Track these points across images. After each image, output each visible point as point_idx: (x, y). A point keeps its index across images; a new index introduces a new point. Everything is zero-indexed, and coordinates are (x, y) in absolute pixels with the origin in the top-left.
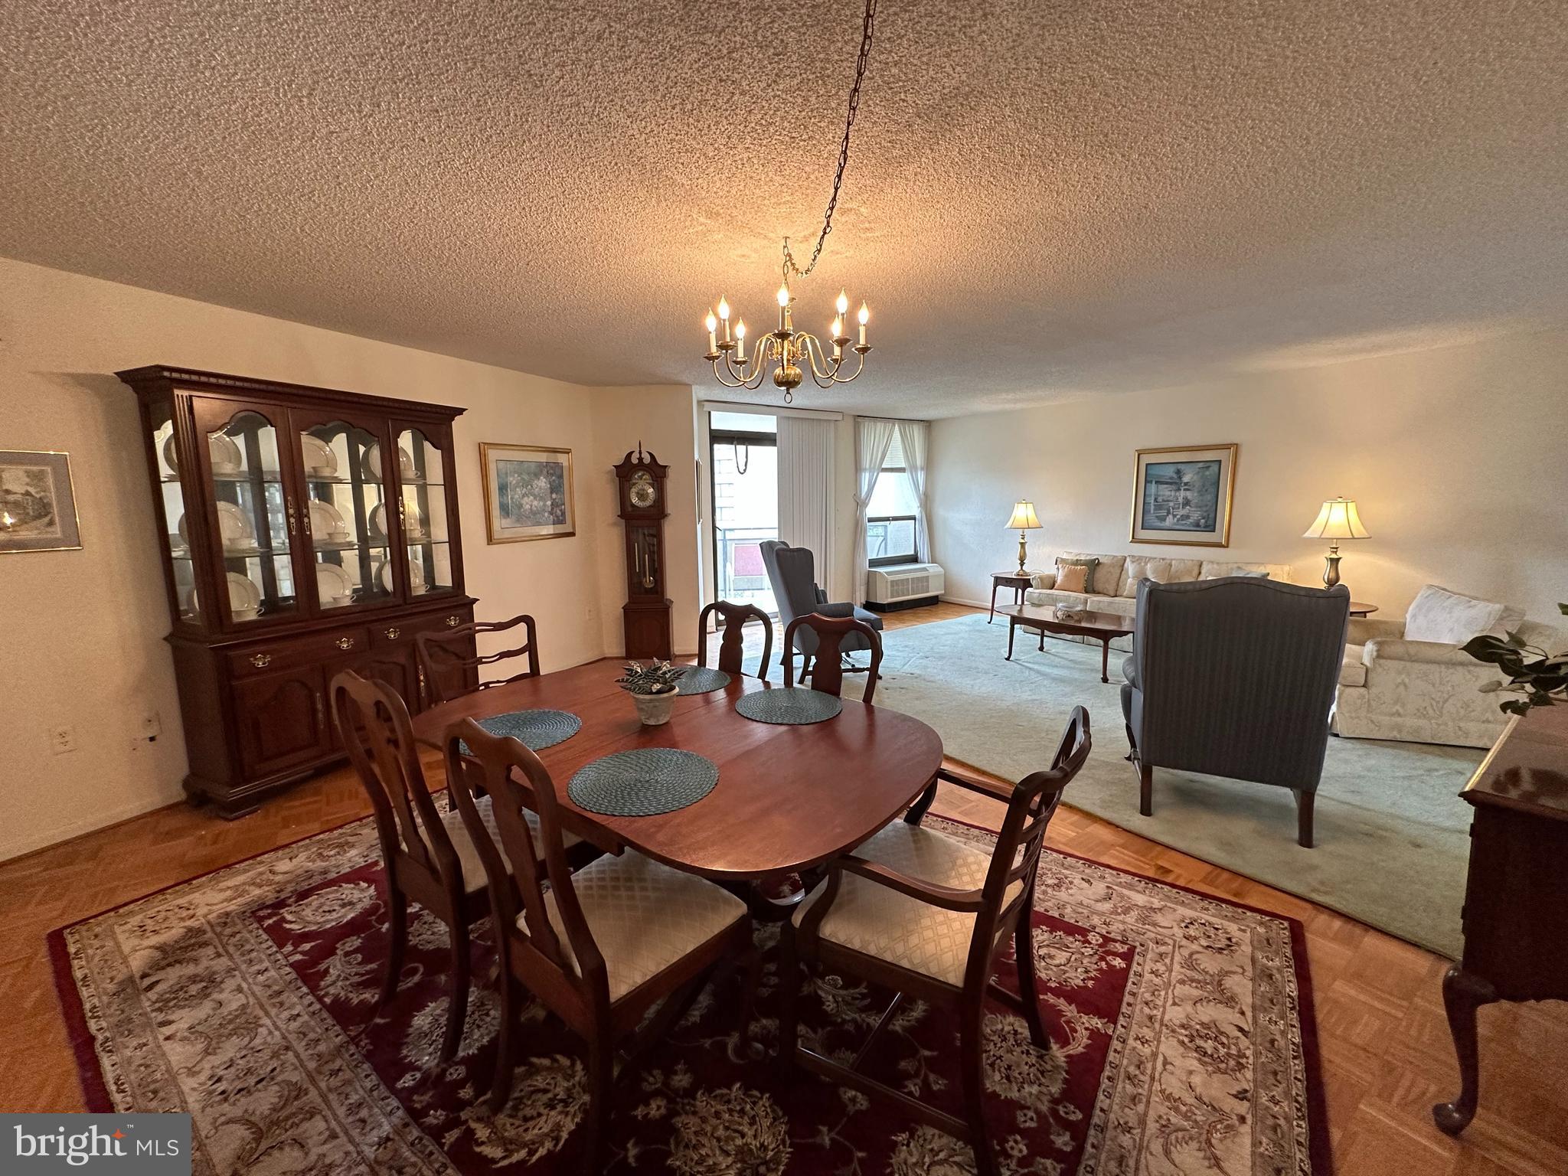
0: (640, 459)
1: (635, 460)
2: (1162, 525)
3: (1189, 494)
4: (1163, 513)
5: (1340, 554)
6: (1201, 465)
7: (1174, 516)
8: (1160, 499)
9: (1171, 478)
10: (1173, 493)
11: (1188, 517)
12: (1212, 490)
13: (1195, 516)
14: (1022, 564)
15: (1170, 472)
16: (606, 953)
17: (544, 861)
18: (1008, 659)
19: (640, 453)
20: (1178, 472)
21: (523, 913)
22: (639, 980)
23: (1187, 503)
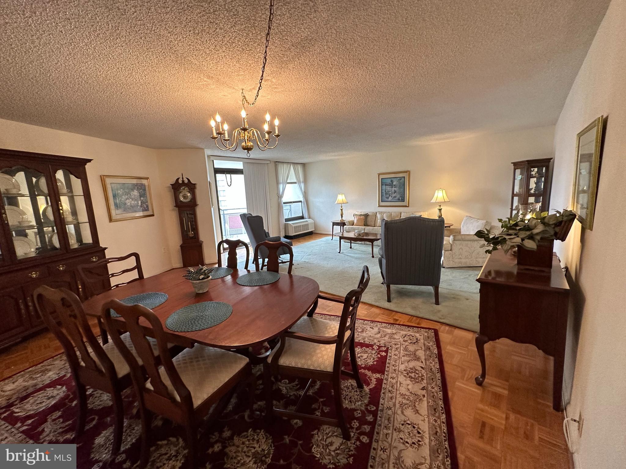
0: (183, 181)
1: (180, 181)
2: (388, 200)
3: (396, 189)
4: (388, 196)
5: (442, 207)
6: (399, 178)
7: (392, 197)
8: (386, 191)
9: (390, 183)
10: (390, 189)
11: (396, 197)
12: (403, 187)
13: (398, 196)
14: (342, 217)
15: (389, 181)
16: (190, 389)
17: (158, 357)
18: (339, 253)
19: (183, 178)
20: (392, 181)
21: (149, 380)
22: (205, 396)
23: (395, 192)
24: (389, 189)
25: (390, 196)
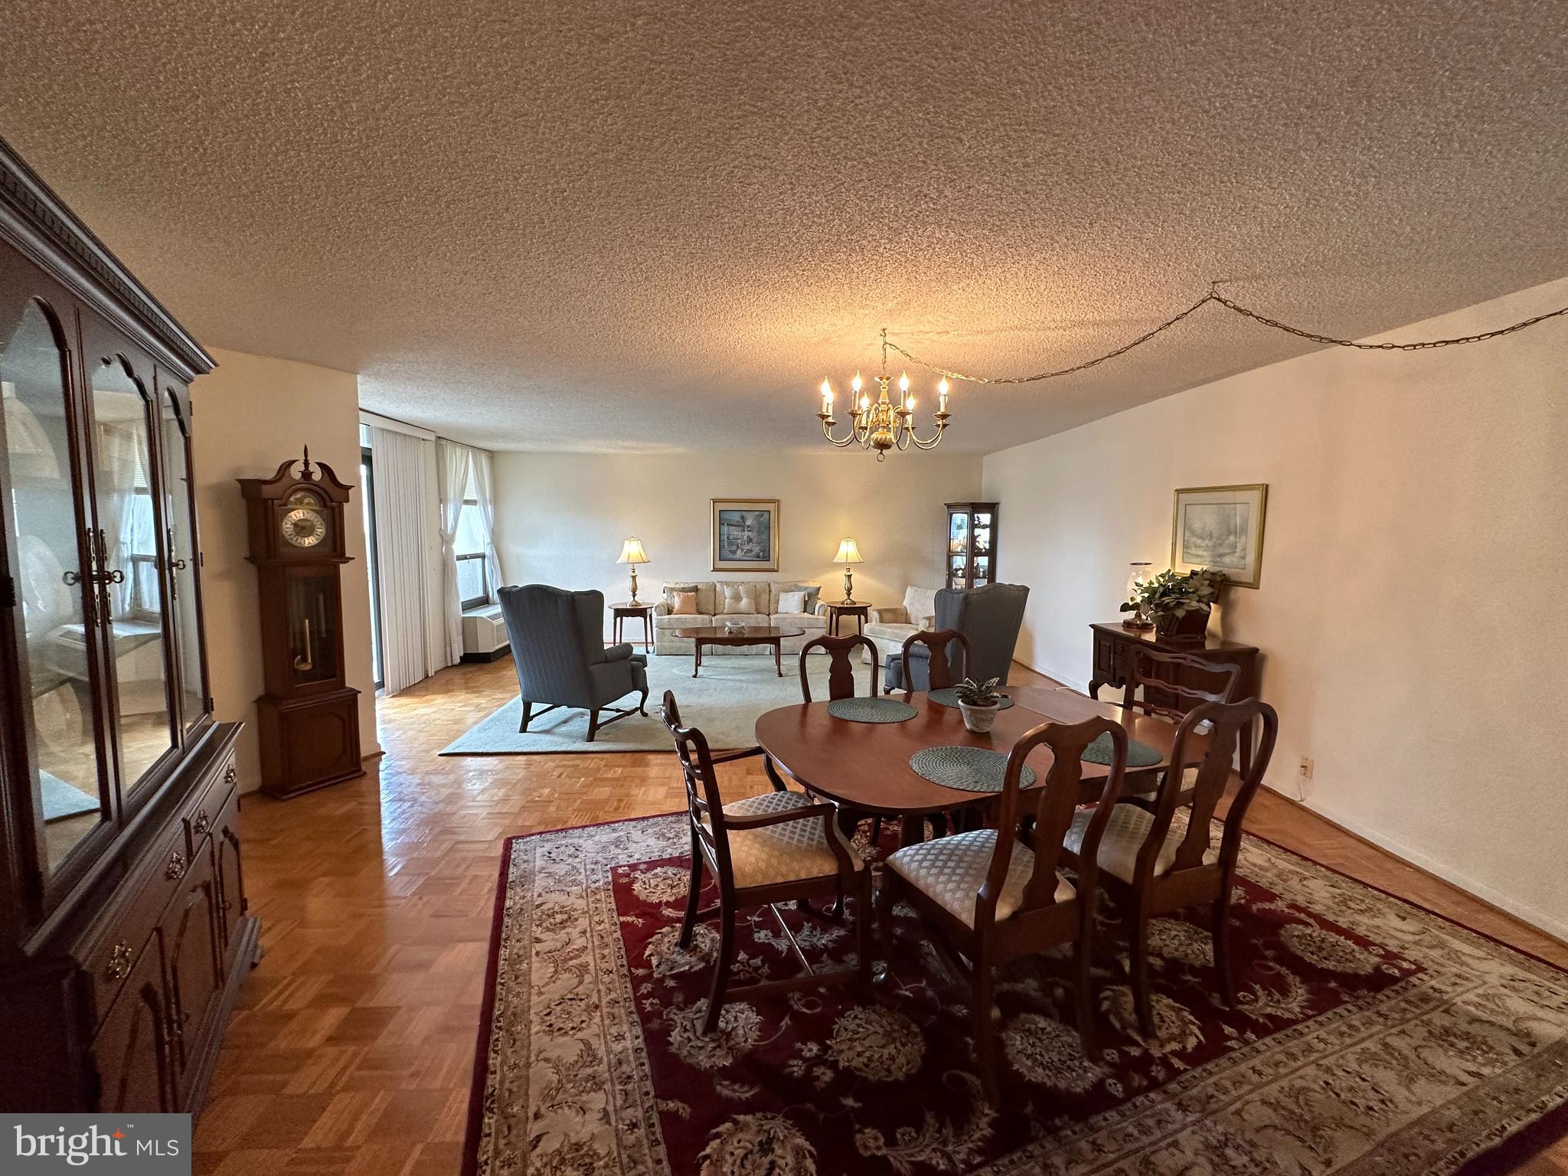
0: (307, 475)
1: (296, 472)
2: (734, 557)
3: (751, 534)
4: (734, 548)
5: (851, 571)
6: (757, 513)
7: (742, 550)
8: (731, 537)
9: (738, 522)
10: (740, 533)
11: (751, 551)
12: (766, 531)
13: (756, 550)
14: (634, 595)
15: (736, 517)
19: (306, 463)
20: (743, 517)
24: (736, 533)
25: (738, 548)
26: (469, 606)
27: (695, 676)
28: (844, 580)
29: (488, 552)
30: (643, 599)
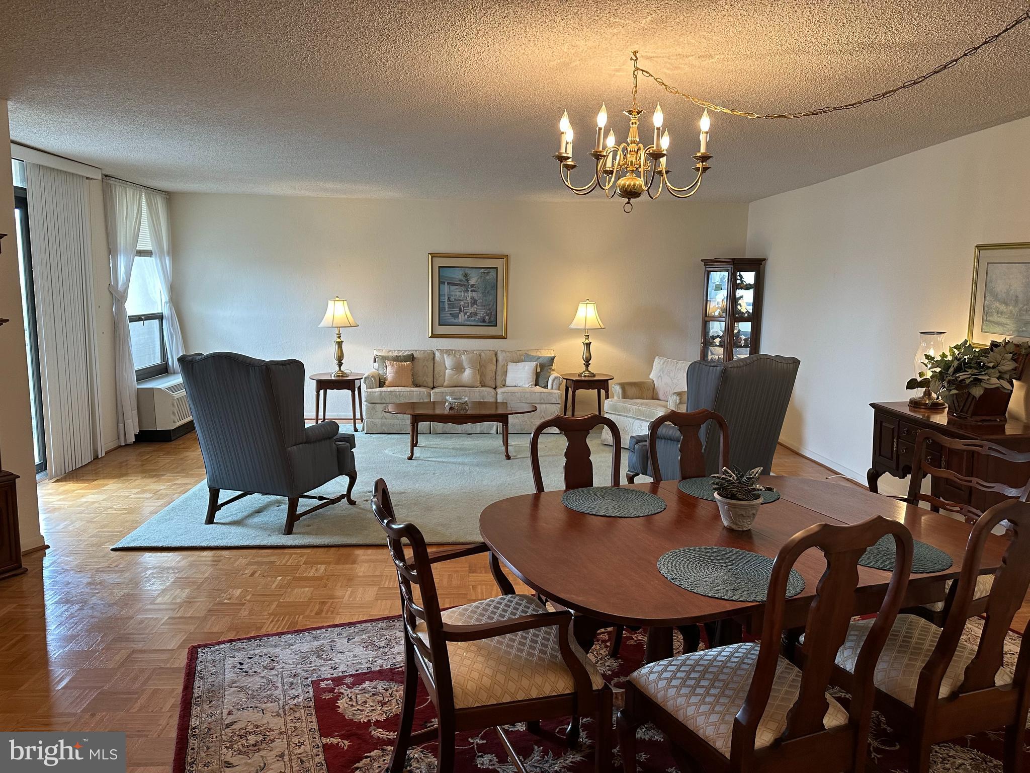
2: (456, 321)
3: (475, 294)
4: (456, 311)
5: (590, 340)
6: (482, 270)
7: (466, 314)
8: (452, 298)
9: (461, 281)
10: (462, 294)
11: (476, 314)
12: (493, 292)
13: (481, 313)
14: (340, 365)
15: (458, 275)
20: (466, 275)
23: (474, 302)
24: (458, 293)
25: (460, 311)
26: (146, 374)
27: (410, 458)
28: (582, 348)
29: (166, 312)
30: (351, 368)
